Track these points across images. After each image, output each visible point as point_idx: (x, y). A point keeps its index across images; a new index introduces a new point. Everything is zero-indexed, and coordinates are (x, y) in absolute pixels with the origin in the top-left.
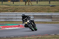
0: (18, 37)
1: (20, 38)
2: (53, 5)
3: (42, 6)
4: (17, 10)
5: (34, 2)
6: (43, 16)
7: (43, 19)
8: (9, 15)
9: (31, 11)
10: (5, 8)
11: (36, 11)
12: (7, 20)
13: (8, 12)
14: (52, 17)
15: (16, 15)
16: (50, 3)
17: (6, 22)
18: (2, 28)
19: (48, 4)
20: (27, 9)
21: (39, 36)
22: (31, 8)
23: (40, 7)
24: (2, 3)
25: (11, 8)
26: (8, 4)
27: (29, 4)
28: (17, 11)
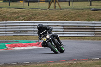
0: (36, 63)
1: (40, 65)
2: (96, 8)
3: (77, 10)
4: (35, 16)
5: (64, 3)
6: (79, 26)
7: (79, 32)
8: (20, 26)
9: (58, 18)
10: (15, 13)
11: (67, 19)
12: (18, 34)
13: (19, 20)
14: (95, 29)
16: (91, 5)
17: (17, 37)
18: (9, 48)
19: (89, 7)
20: (52, 15)
21: (72, 62)
22: (58, 13)
23: (74, 11)
24: (9, 5)
25: (24, 13)
26: (19, 6)
27: (56, 7)
28: (34, 19)
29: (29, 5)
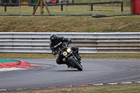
0: (16, 91)
2: (99, 13)
3: (73, 17)
4: (15, 26)
5: (54, 6)
6: (75, 39)
9: (47, 28)
11: (59, 29)
14: (97, 43)
15: (11, 37)
16: (92, 10)
20: (38, 24)
21: (66, 89)
22: (47, 21)
23: (69, 18)
27: (43, 12)
28: (14, 29)
29: (6, 10)
